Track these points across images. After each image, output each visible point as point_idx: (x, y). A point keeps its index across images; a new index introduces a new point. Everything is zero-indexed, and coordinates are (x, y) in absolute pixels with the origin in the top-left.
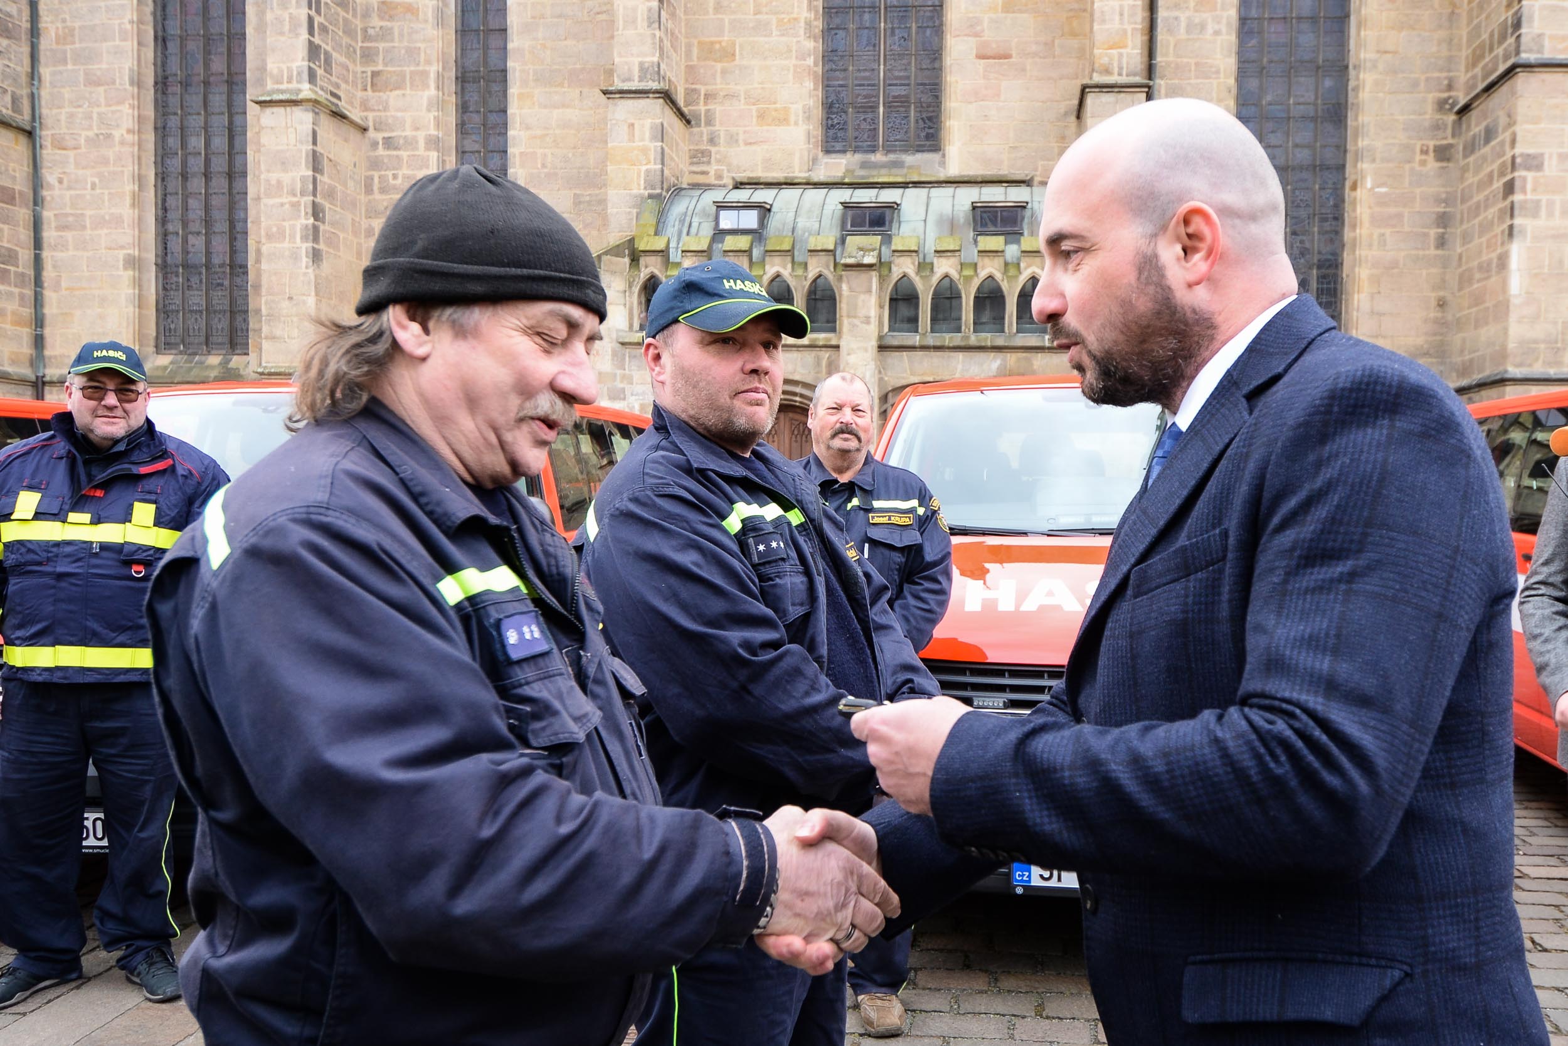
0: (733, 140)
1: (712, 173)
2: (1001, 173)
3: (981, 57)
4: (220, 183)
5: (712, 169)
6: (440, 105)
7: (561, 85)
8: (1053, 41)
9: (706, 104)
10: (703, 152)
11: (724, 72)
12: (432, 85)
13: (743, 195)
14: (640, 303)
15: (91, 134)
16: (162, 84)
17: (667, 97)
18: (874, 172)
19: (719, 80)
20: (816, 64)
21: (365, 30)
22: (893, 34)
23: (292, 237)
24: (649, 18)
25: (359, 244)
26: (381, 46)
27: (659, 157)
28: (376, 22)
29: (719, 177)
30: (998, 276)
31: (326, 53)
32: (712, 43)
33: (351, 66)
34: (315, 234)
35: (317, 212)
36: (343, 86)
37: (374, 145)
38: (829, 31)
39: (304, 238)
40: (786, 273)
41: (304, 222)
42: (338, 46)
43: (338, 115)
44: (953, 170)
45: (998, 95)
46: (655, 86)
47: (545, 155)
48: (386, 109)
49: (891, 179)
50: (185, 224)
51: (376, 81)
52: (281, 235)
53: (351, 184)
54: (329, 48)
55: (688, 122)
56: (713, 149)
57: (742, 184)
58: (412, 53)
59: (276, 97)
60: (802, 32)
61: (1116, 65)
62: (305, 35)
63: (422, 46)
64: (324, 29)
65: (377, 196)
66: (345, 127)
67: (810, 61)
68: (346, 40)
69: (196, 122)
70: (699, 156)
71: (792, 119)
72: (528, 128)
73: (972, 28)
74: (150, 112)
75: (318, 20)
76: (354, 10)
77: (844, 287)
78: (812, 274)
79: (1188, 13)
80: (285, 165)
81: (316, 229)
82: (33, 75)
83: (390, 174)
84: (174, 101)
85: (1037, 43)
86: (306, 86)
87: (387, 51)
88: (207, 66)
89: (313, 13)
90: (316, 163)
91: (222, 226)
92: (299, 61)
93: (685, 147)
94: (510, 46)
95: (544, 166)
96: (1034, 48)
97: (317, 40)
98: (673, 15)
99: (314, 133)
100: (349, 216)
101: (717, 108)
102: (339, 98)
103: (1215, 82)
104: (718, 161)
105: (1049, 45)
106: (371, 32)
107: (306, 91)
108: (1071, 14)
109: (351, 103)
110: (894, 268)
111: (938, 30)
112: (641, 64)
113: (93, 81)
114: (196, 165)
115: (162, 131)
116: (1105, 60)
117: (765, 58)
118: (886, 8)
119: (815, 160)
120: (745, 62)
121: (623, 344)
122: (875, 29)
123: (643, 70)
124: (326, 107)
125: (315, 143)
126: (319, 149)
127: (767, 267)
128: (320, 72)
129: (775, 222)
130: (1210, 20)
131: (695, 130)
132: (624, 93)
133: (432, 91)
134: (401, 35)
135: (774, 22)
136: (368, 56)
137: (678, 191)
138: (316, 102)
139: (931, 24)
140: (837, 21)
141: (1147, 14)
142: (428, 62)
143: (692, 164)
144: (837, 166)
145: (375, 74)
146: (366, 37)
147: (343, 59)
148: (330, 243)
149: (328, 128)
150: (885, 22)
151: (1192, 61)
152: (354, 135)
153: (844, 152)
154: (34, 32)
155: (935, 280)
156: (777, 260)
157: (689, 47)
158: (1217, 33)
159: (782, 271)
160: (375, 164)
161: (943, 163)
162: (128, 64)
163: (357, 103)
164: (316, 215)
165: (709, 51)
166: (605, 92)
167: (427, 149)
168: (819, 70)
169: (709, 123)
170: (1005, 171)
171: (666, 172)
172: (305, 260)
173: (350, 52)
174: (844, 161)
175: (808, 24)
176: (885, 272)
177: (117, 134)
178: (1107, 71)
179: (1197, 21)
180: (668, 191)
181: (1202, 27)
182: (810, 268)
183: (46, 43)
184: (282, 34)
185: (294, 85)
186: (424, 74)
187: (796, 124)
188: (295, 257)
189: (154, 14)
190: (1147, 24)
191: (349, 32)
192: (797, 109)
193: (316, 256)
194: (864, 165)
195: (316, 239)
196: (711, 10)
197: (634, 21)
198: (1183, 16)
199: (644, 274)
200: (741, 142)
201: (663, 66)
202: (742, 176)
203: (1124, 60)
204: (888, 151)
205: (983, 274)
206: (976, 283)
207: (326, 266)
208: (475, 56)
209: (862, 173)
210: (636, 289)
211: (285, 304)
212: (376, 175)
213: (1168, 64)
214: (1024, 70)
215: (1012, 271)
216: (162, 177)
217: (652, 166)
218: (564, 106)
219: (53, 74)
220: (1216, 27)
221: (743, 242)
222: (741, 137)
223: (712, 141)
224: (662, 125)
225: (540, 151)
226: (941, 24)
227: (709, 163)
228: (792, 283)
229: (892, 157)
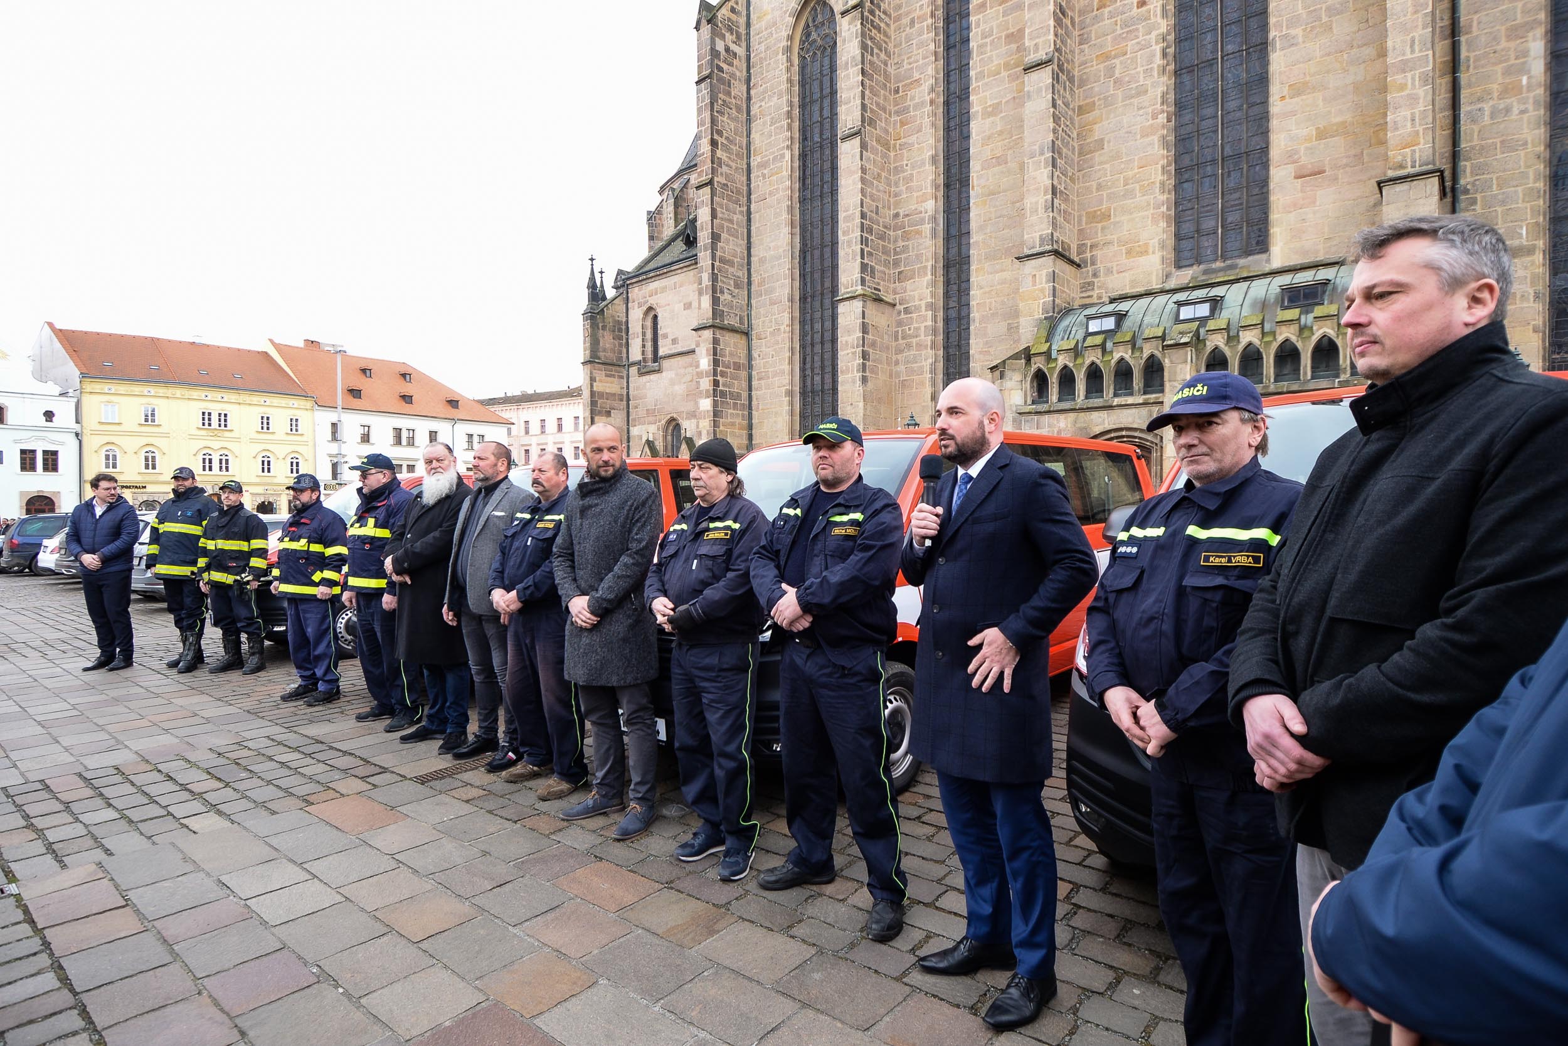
0: (1109, 271)
1: (1095, 296)
2: (1318, 259)
3: (1297, 177)
4: (828, 346)
5: (1095, 293)
6: (934, 283)
7: (1001, 258)
8: (1362, 153)
9: (1091, 252)
10: (1089, 284)
11: (1103, 228)
12: (929, 273)
13: (1110, 308)
14: (1032, 387)
15: (771, 330)
16: (803, 299)
17: (1056, 253)
18: (1213, 276)
19: (1099, 234)
20: (1168, 209)
21: (895, 249)
22: (1229, 176)
23: (853, 371)
24: (1045, 206)
25: (891, 371)
26: (903, 256)
27: (1052, 292)
28: (901, 243)
29: (1100, 298)
30: (1294, 339)
31: (871, 266)
32: (1095, 211)
33: (887, 271)
34: (864, 368)
35: (865, 356)
36: (882, 283)
37: (899, 313)
38: (1177, 187)
39: (858, 371)
40: (1127, 357)
41: (858, 361)
42: (879, 262)
43: (878, 300)
44: (1276, 263)
45: (1314, 202)
46: (1049, 248)
47: (991, 303)
48: (905, 291)
49: (1226, 279)
50: (812, 370)
51: (901, 277)
52: (848, 370)
53: (886, 337)
54: (873, 264)
55: (1079, 266)
56: (1096, 280)
57: (1115, 299)
58: (919, 257)
59: (845, 296)
60: (1157, 190)
61: (1409, 160)
62: (859, 260)
63: (924, 252)
64: (870, 254)
65: (901, 341)
66: (882, 306)
67: (1164, 209)
68: (884, 257)
69: (818, 315)
70: (1087, 286)
71: (1151, 251)
72: (981, 288)
73: (1291, 157)
74: (797, 314)
75: (866, 249)
76: (889, 239)
77: (1167, 360)
78: (1146, 355)
79: (1491, 103)
80: (849, 332)
81: (864, 365)
82: (749, 304)
83: (907, 328)
84: (808, 306)
85: (1348, 157)
86: (860, 287)
87: (906, 259)
88: (822, 285)
89: (864, 247)
90: (865, 329)
91: (828, 369)
92: (857, 275)
93: (1077, 283)
94: (971, 241)
95: (990, 309)
96: (1345, 161)
97: (866, 261)
98: (1066, 200)
99: (863, 312)
100: (884, 355)
101: (1098, 253)
102: (880, 291)
103: (1522, 153)
104: (1099, 287)
105: (1359, 156)
106: (898, 249)
107: (859, 290)
108: (1377, 128)
109: (887, 292)
110: (1208, 343)
111: (1266, 165)
112: (1041, 236)
113: (773, 303)
114: (818, 337)
115: (802, 323)
116: (1400, 158)
117: (1131, 214)
118: (1223, 159)
119: (1168, 276)
120: (1117, 219)
121: (1020, 414)
122: (1215, 175)
123: (1042, 239)
124: (870, 297)
125: (863, 318)
126: (866, 321)
127: (1114, 354)
128: (868, 278)
129: (1127, 323)
130: (1515, 104)
131: (1084, 270)
132: (1029, 257)
133: (929, 277)
134: (913, 248)
135: (1138, 188)
136: (896, 263)
137: (1068, 311)
138: (864, 295)
139: (1259, 162)
140: (1186, 176)
141: (1448, 113)
142: (927, 260)
143: (1082, 292)
144: (1185, 276)
145: (900, 273)
146: (896, 253)
147: (882, 268)
148: (872, 372)
149: (872, 309)
150: (1223, 169)
151: (1498, 140)
152: (888, 309)
153: (1192, 265)
154: (749, 283)
155: (1241, 347)
156: (1121, 348)
157: (1080, 217)
158: (1523, 112)
159: (1124, 355)
160: (900, 324)
161: (1268, 261)
162: (787, 291)
163: (890, 291)
164: (864, 358)
165: (1093, 217)
166: (1018, 258)
167: (926, 310)
168: (1172, 213)
169: (1093, 264)
170: (1320, 257)
171: (1057, 301)
172: (858, 383)
173: (886, 264)
174: (1191, 272)
175: (1163, 184)
176: (1201, 346)
177: (782, 328)
178: (1401, 166)
179: (1501, 106)
180: (1058, 313)
181: (1508, 110)
182: (1144, 350)
183: (754, 288)
184: (848, 261)
185: (854, 288)
186: (926, 267)
187: (1153, 253)
188: (854, 382)
189: (799, 263)
190: (1449, 121)
191: (886, 252)
192: (1154, 243)
193: (864, 380)
194: (1205, 272)
195: (864, 370)
196: (1094, 190)
197: (1037, 211)
198: (1487, 107)
199: (1034, 368)
200: (1115, 272)
201: (1055, 234)
202: (1115, 294)
203: (1417, 155)
204: (1224, 258)
205: (1280, 338)
206: (1275, 346)
207: (870, 384)
208: (954, 251)
209: (1204, 278)
210: (1029, 379)
211: (849, 408)
212: (900, 329)
213: (1473, 148)
214: (1336, 179)
215: (1306, 333)
216: (803, 347)
217: (1047, 299)
218: (1003, 271)
219: (757, 302)
220: (1522, 107)
221: (1098, 340)
222: (1115, 269)
223: (1095, 275)
224: (1054, 272)
225: (988, 301)
226: (1268, 160)
227: (1093, 289)
228: (1132, 362)
229: (1229, 262)
